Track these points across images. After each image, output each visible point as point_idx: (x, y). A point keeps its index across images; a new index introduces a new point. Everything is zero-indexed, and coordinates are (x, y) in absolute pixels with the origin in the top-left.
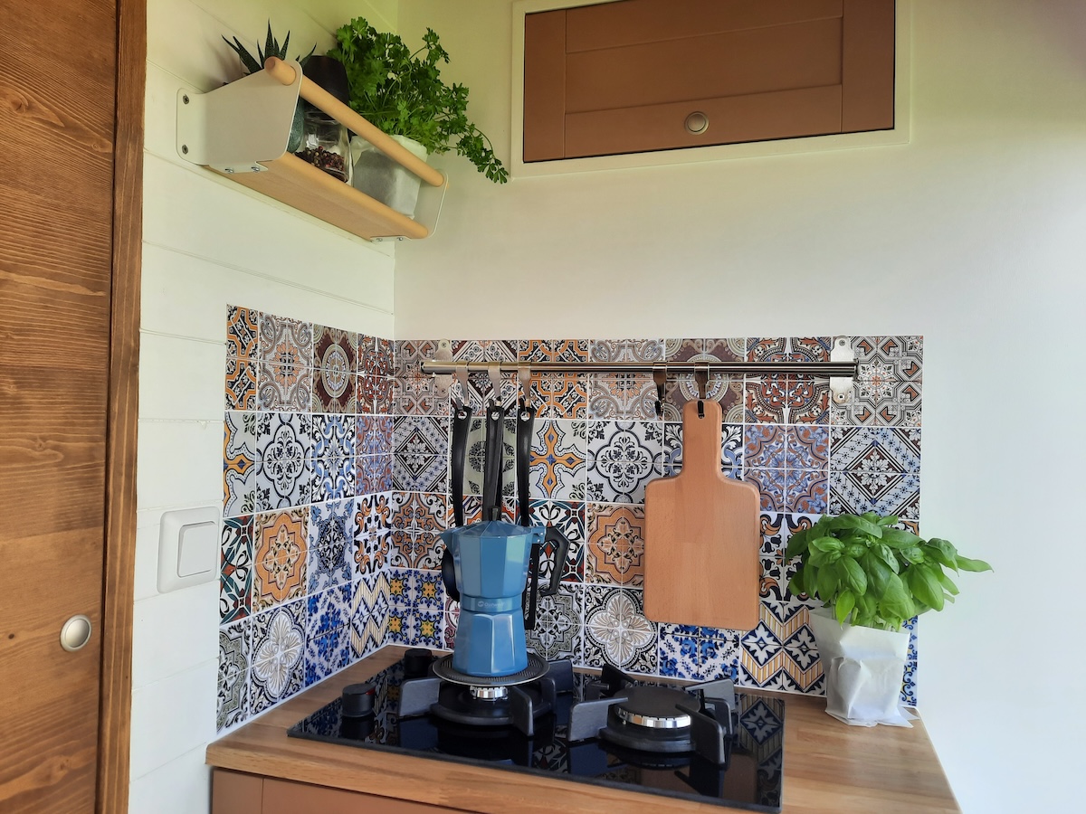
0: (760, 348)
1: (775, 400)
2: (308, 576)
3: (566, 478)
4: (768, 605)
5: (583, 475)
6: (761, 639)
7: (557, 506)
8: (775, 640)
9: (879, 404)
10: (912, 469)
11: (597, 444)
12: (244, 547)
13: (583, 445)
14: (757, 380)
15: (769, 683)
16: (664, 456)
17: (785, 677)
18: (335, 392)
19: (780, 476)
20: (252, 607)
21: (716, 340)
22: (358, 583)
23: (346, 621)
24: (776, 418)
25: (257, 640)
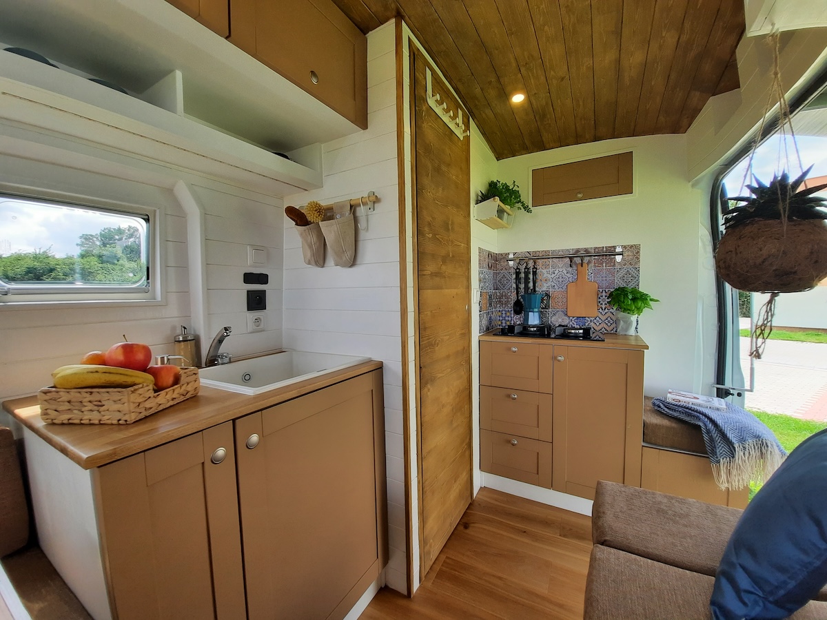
0: (597, 249)
1: (601, 262)
2: (488, 307)
3: (545, 284)
4: (600, 312)
5: (549, 283)
6: (598, 320)
7: (543, 291)
8: (601, 320)
9: (629, 261)
10: (638, 277)
11: (553, 275)
12: (481, 298)
13: (549, 276)
15: (600, 331)
16: (571, 277)
17: (604, 329)
18: (490, 266)
19: (603, 280)
20: (482, 310)
22: (494, 311)
24: (601, 266)
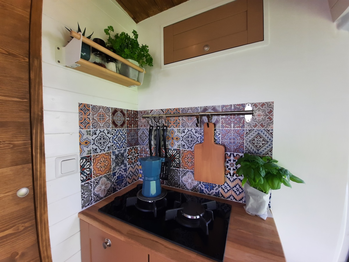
0: (225, 108)
1: (229, 122)
2: (112, 168)
3: (176, 143)
4: (228, 177)
5: (180, 142)
6: (226, 186)
7: (174, 150)
8: (230, 187)
9: (260, 122)
10: (270, 141)
11: (183, 134)
12: (89, 163)
13: (180, 135)
14: (224, 117)
15: (228, 198)
16: (200, 137)
17: (232, 197)
18: (119, 123)
19: (231, 143)
20: (92, 177)
21: (213, 106)
22: (129, 167)
23: (125, 176)
24: (229, 127)
25: (95, 185)
